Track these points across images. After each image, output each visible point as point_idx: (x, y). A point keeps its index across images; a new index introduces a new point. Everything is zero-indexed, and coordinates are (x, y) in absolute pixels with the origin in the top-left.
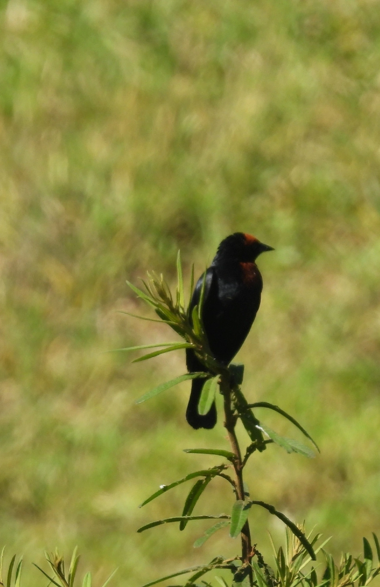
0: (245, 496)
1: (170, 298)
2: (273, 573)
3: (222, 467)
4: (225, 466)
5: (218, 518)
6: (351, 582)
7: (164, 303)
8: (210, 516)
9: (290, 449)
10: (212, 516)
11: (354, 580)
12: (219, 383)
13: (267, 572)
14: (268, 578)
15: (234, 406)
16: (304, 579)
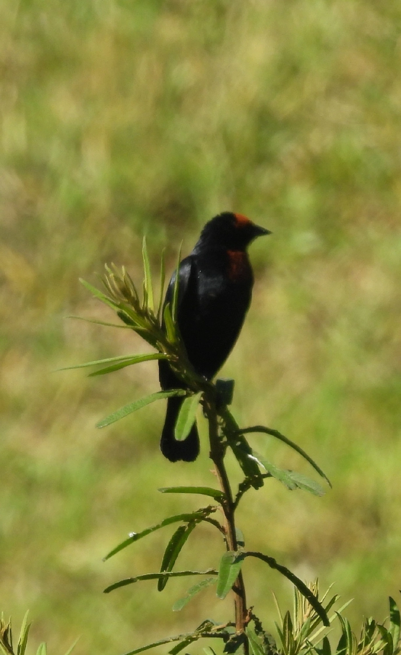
0: (238, 546)
1: (135, 296)
2: (273, 642)
3: (209, 510)
4: (213, 509)
5: (205, 574)
6: (373, 653)
7: (128, 303)
8: (193, 572)
9: (292, 485)
10: (197, 572)
11: (376, 651)
12: (201, 402)
13: (266, 641)
14: (268, 649)
15: (222, 432)
16: (312, 648)
